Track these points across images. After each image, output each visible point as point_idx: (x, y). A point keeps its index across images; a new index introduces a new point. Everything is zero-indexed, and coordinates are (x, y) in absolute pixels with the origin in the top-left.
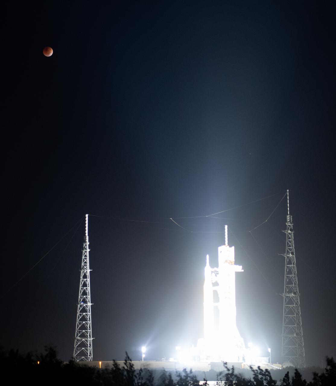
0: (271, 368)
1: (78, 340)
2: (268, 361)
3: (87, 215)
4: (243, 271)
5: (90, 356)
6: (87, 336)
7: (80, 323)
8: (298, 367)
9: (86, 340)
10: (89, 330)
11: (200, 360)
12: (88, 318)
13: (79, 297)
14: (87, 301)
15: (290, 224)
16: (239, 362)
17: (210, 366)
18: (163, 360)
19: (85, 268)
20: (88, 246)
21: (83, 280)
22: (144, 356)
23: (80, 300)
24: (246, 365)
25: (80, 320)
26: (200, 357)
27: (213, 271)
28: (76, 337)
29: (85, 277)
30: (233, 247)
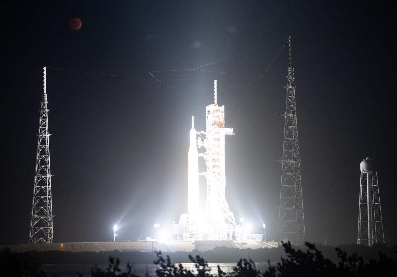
0: (265, 246)
1: (35, 218)
2: (262, 239)
3: (45, 68)
4: (234, 134)
5: (50, 236)
6: (47, 213)
7: (37, 198)
8: (297, 244)
9: (45, 219)
10: (49, 206)
11: (182, 239)
12: (48, 191)
13: (37, 167)
14: (46, 172)
15: (291, 77)
16: (229, 240)
17: (194, 245)
18: (138, 239)
19: (44, 133)
20: (46, 106)
21: (41, 146)
22: (115, 235)
23: (38, 171)
24: (237, 244)
25: (37, 195)
26: (182, 235)
27: (199, 134)
28: (33, 215)
29: (43, 142)
30: (223, 107)
